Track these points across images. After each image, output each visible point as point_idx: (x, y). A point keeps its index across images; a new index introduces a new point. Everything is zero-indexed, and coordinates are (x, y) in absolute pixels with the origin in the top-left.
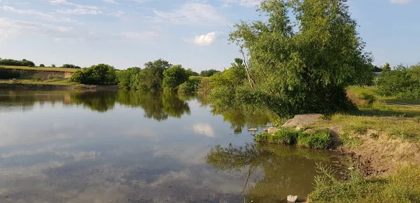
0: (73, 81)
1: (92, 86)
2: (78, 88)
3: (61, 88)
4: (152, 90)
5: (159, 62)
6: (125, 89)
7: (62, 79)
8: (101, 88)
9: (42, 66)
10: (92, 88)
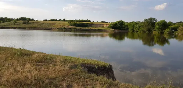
0: (109, 28)
1: (117, 30)
2: (111, 31)
3: (105, 31)
4: (147, 32)
5: (151, 19)
6: (131, 31)
7: (103, 27)
8: (121, 31)
9: (93, 22)
10: (117, 31)
